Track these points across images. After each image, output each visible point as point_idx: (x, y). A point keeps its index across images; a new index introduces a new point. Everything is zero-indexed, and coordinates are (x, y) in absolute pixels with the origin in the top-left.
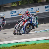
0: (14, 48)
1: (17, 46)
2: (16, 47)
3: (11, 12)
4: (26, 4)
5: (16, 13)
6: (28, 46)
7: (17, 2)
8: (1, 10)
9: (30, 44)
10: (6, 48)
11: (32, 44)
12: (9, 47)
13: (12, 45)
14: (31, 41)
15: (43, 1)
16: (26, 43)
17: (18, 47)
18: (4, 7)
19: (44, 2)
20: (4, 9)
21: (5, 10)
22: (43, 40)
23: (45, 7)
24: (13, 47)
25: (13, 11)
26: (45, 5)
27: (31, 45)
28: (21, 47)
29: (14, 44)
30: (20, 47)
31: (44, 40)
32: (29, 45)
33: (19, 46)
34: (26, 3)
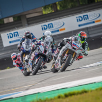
0: (61, 99)
1: (66, 96)
2: (65, 98)
3: (43, 27)
4: (73, 7)
6: (90, 94)
7: (53, 4)
8: (21, 23)
9: (93, 89)
10: (45, 101)
11: (97, 88)
12: (51, 99)
13: (57, 95)
14: (95, 83)
16: (86, 88)
17: (69, 97)
18: (28, 16)
20: (28, 21)
21: (29, 23)
24: (59, 97)
25: (47, 24)
27: (97, 90)
28: (76, 96)
29: (60, 91)
30: (73, 96)
32: (92, 91)
33: (71, 94)
34: (72, 5)
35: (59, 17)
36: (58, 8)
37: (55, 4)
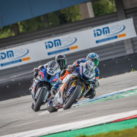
5: (15, 57)
7: (13, 25)
14: (70, 130)
15: (88, 17)
19: (90, 19)
22: (102, 124)
23: (93, 33)
26: (93, 26)
31: (107, 123)
35: (22, 42)
36: (21, 30)
37: (16, 24)
